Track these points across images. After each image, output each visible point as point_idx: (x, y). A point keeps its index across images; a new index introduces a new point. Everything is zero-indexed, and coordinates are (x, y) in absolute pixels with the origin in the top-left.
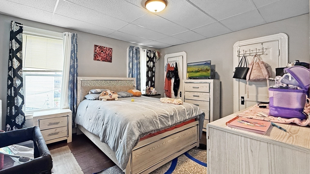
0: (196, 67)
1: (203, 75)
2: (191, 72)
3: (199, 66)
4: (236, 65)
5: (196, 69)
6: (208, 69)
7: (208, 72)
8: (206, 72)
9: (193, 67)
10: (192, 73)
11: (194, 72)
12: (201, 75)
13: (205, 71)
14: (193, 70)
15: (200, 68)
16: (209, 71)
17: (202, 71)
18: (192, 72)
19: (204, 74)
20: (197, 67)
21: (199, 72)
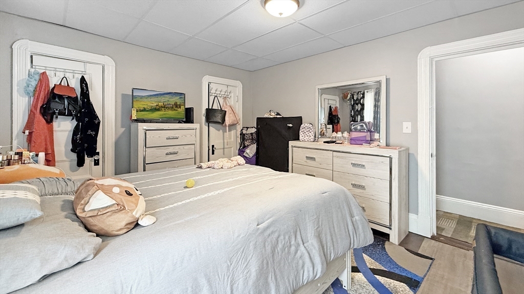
0: (154, 99)
1: (168, 116)
2: (142, 111)
3: (159, 99)
4: (205, 106)
5: (153, 103)
6: (178, 103)
7: (179, 110)
8: (174, 110)
9: (146, 100)
10: (143, 113)
11: (147, 111)
12: (164, 116)
13: (172, 108)
14: (145, 106)
15: (161, 101)
16: (180, 107)
17: (165, 107)
18: (144, 110)
19: (171, 113)
20: (156, 99)
21: (158, 110)
